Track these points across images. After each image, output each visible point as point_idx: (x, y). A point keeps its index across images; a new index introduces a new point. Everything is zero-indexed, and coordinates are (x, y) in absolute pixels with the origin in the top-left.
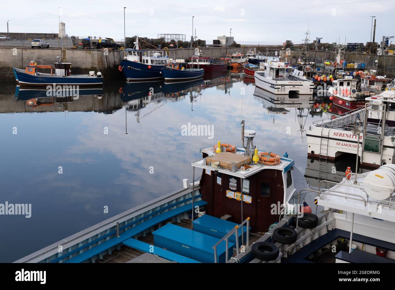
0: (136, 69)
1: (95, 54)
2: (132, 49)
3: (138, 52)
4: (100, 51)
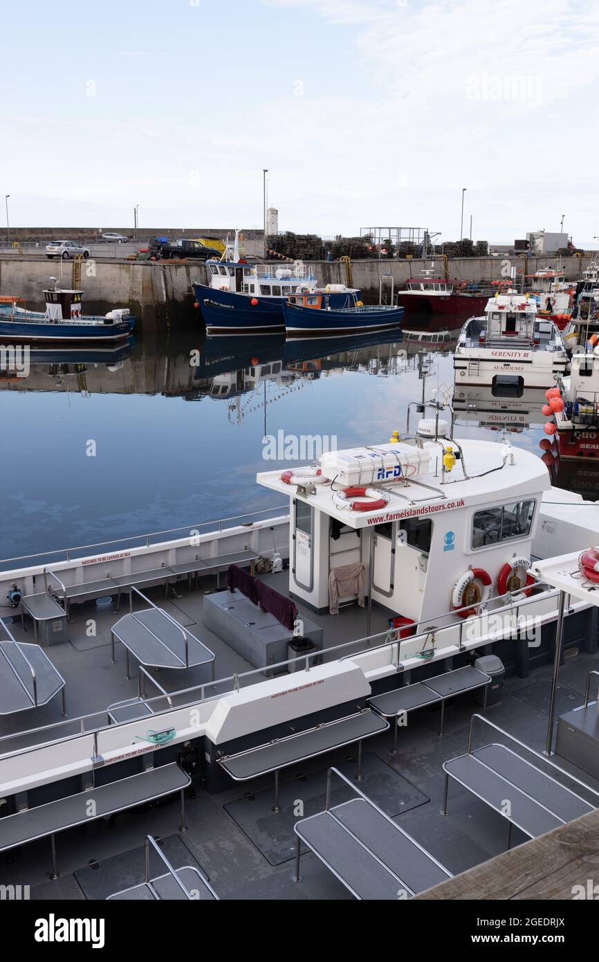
0: (222, 305)
1: (138, 272)
3: (231, 266)
4: (149, 265)
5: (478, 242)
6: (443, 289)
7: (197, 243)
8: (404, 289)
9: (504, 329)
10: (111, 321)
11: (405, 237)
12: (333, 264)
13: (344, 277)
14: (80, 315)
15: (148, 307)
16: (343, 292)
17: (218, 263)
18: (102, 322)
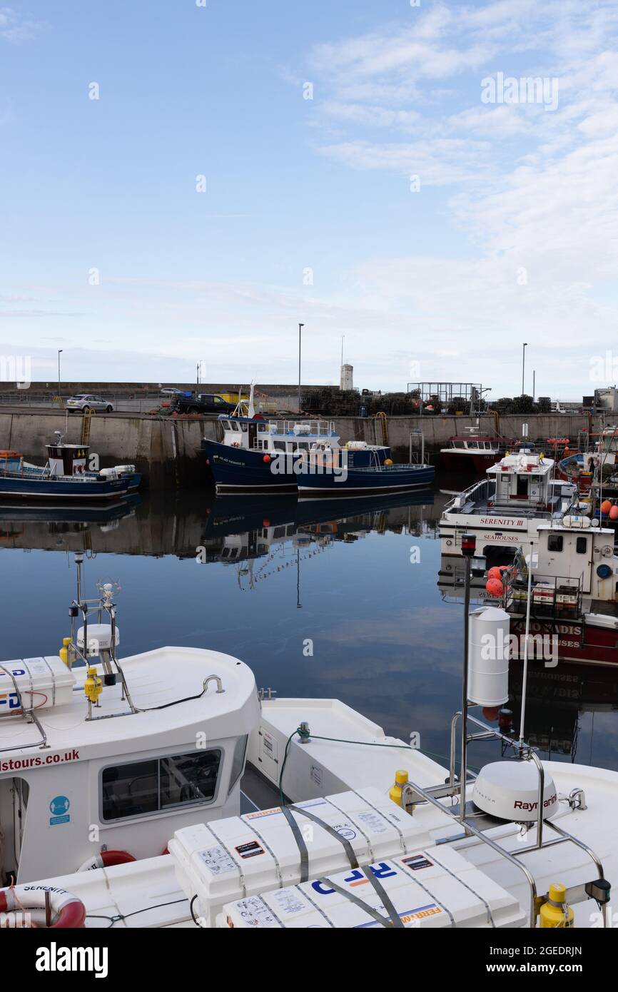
0: (232, 462)
1: (147, 427)
2: (228, 416)
3: (243, 421)
4: (159, 420)
5: (540, 399)
6: (488, 447)
7: (219, 398)
8: (448, 447)
9: (515, 493)
10: (104, 478)
11: (457, 392)
12: (366, 421)
13: (379, 433)
14: (83, 471)
15: (156, 463)
16: (364, 449)
17: (229, 418)
18: (94, 478)
